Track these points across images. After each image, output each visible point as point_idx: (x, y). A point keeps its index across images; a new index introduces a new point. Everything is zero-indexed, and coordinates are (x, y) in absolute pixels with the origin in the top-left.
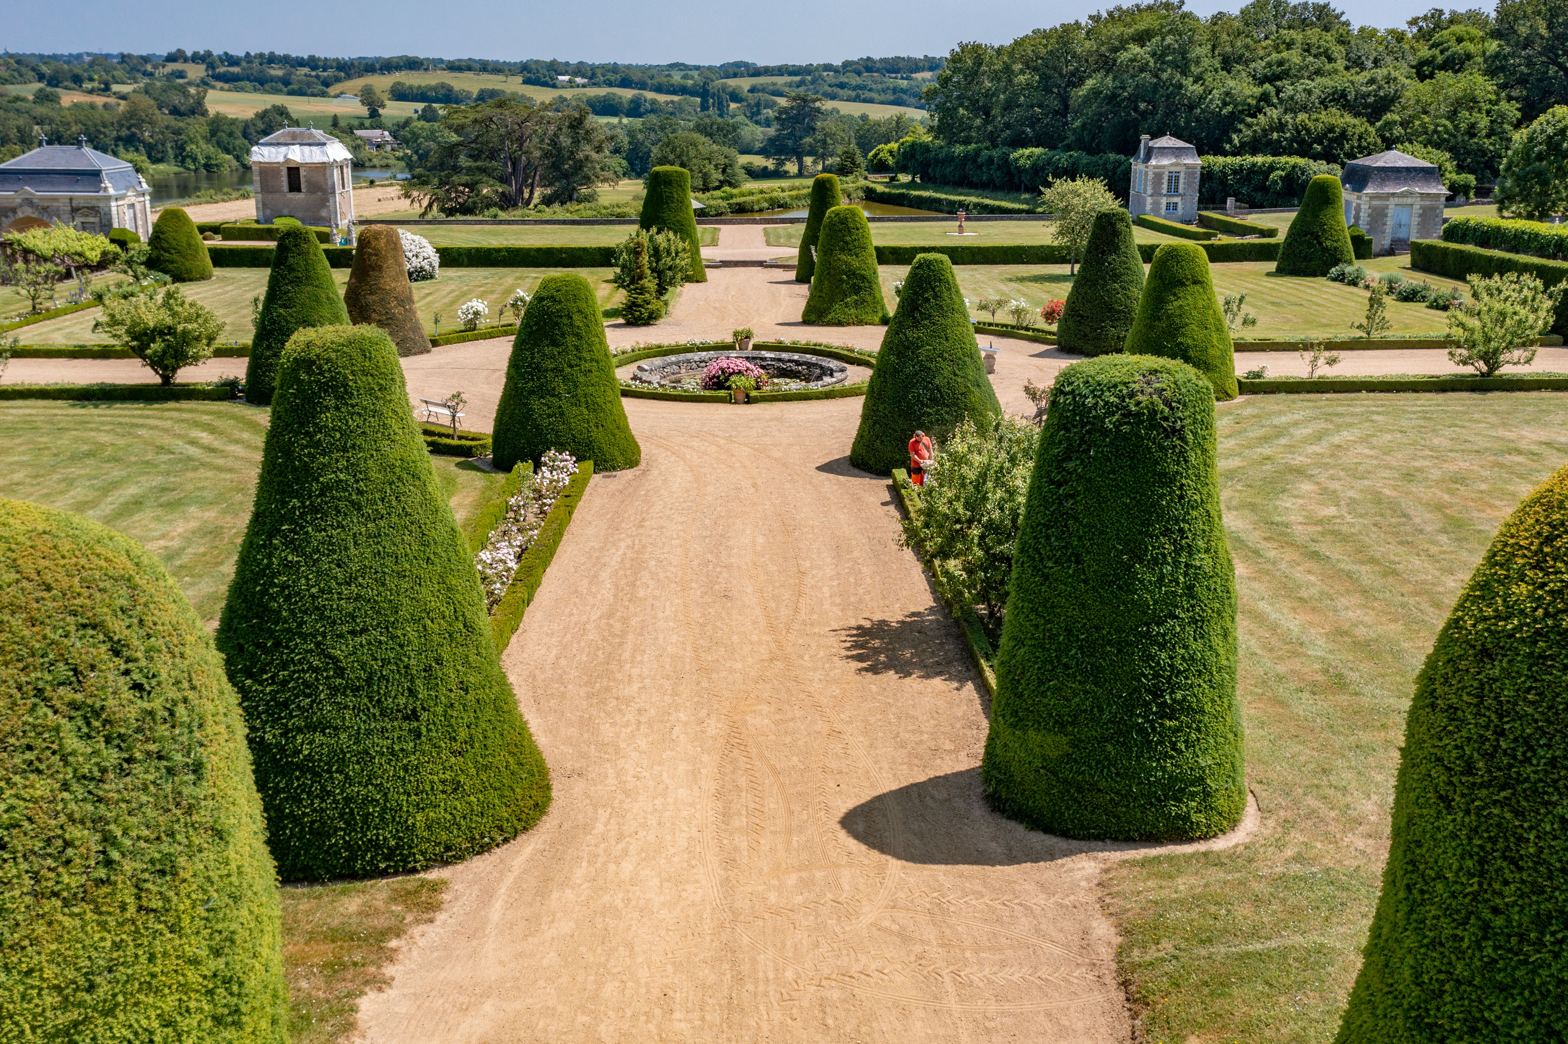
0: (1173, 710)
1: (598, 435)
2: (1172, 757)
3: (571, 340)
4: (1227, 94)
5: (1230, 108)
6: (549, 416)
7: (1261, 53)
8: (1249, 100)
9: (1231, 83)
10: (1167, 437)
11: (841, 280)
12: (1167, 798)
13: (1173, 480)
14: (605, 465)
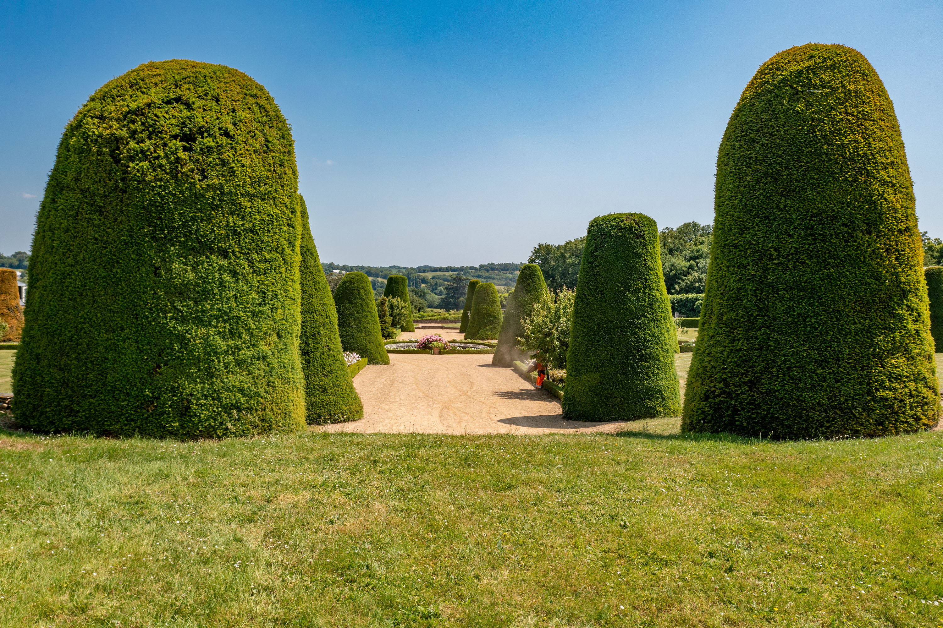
2: (647, 380)
4: (672, 265)
5: (674, 272)
6: (347, 336)
7: (688, 247)
8: (684, 268)
9: (674, 260)
10: (637, 238)
11: (484, 318)
13: (641, 257)
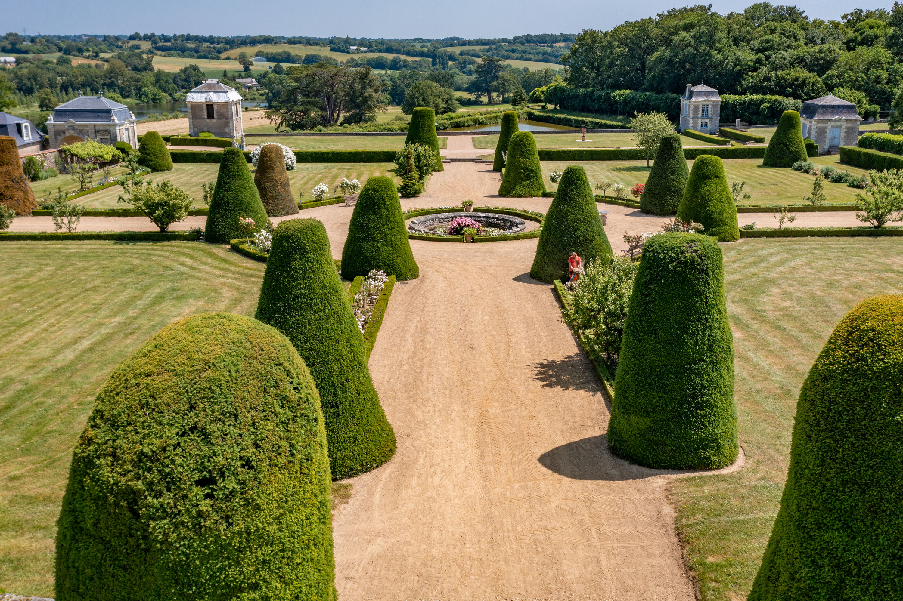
0: (702, 406)
1: (398, 261)
2: (702, 429)
3: (384, 212)
4: (737, 59)
5: (738, 68)
6: (372, 251)
7: (756, 35)
8: (749, 63)
9: (739, 53)
10: (699, 273)
11: (521, 173)
12: (699, 448)
13: (702, 294)
14: (401, 277)
